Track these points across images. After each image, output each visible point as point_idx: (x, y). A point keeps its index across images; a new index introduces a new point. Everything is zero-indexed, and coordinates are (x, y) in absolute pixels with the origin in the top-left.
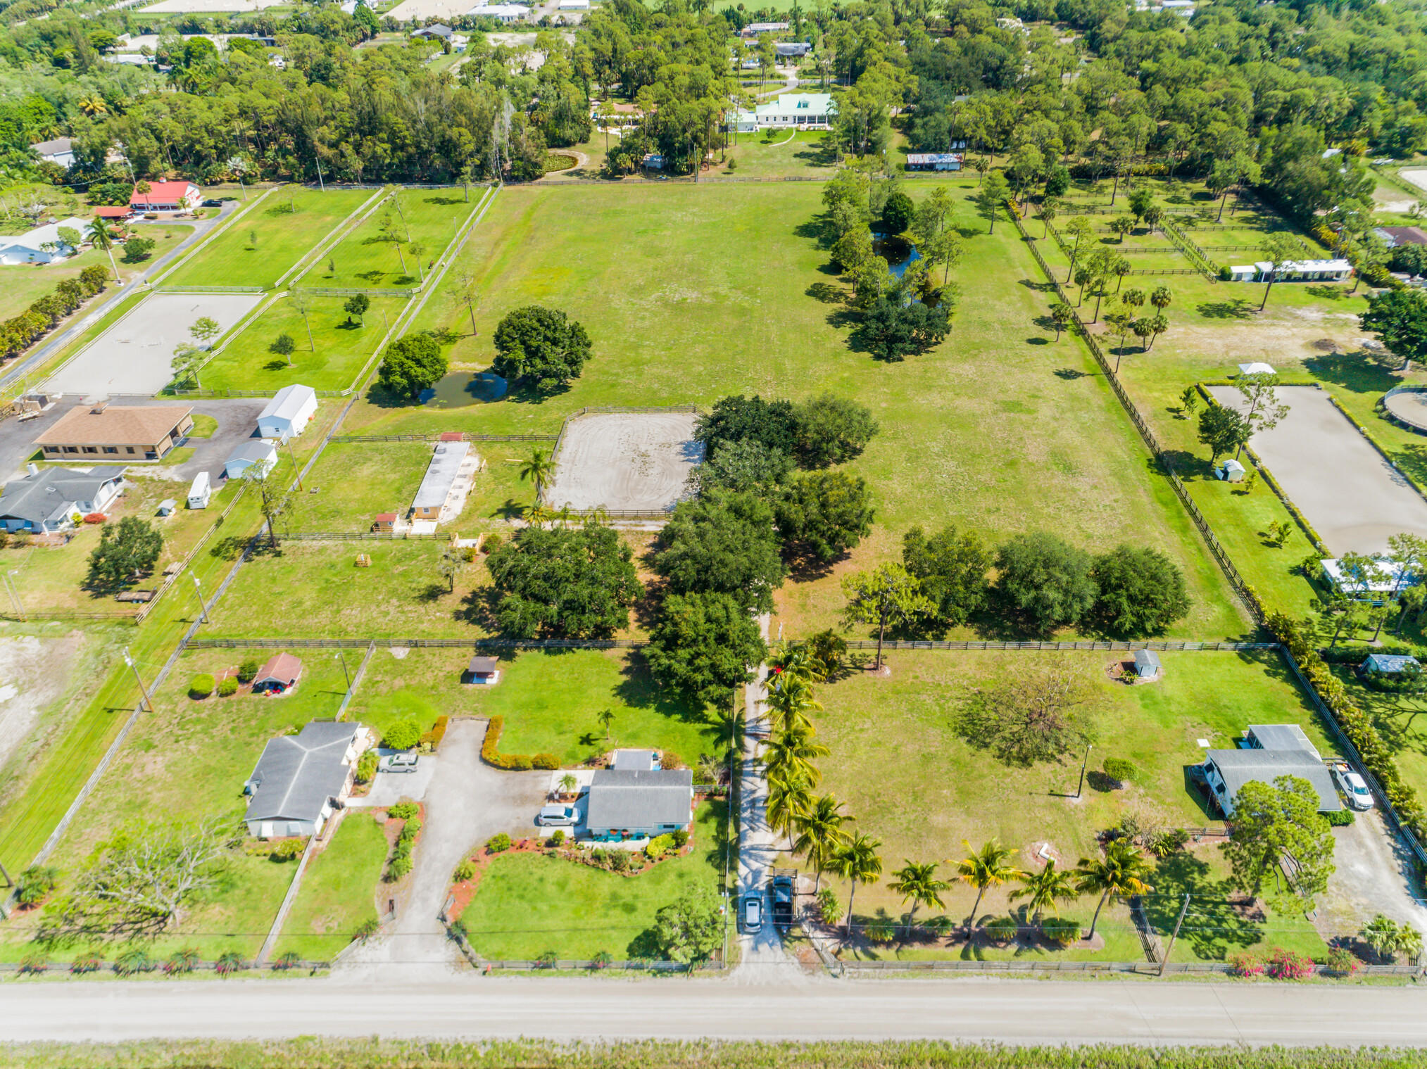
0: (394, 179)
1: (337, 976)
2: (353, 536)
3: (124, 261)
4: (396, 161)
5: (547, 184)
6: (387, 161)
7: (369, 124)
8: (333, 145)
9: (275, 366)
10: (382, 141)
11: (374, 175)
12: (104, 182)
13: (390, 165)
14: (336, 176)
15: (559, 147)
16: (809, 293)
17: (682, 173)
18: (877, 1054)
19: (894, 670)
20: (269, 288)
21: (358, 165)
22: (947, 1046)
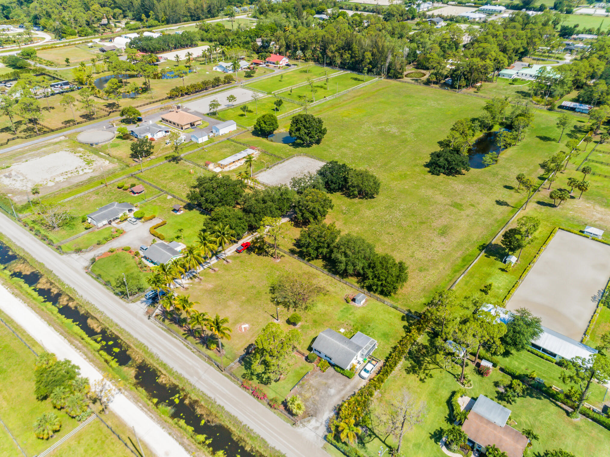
0: (349, 69)
1: (64, 257)
2: (199, 166)
3: (245, 77)
4: (351, 62)
5: (403, 82)
6: (348, 61)
7: (348, 46)
8: (332, 52)
9: (242, 115)
10: (349, 53)
11: (343, 66)
12: (267, 52)
13: (349, 63)
14: (331, 64)
15: (423, 69)
16: (439, 143)
17: (456, 88)
18: (133, 340)
19: (280, 261)
20: (270, 93)
21: (338, 61)
22: (148, 349)
